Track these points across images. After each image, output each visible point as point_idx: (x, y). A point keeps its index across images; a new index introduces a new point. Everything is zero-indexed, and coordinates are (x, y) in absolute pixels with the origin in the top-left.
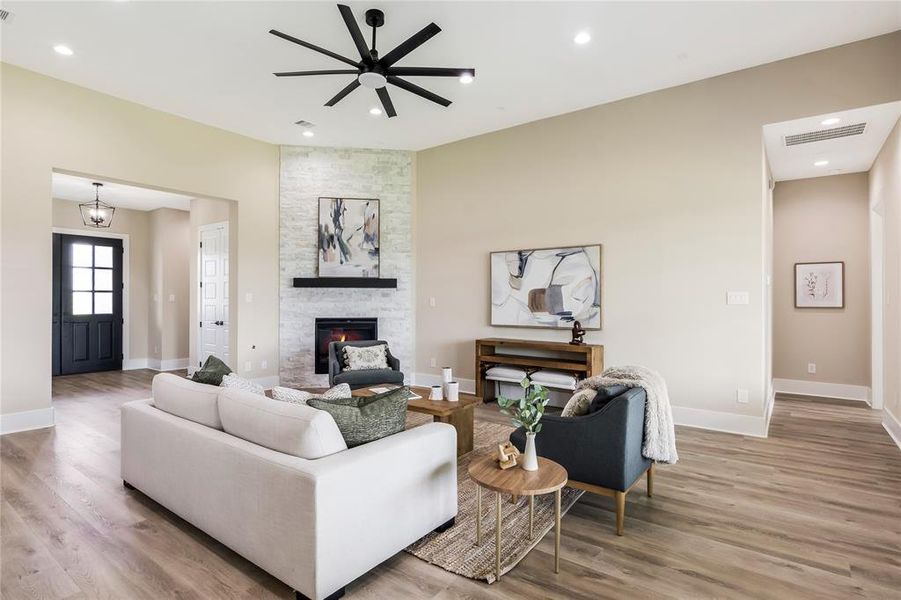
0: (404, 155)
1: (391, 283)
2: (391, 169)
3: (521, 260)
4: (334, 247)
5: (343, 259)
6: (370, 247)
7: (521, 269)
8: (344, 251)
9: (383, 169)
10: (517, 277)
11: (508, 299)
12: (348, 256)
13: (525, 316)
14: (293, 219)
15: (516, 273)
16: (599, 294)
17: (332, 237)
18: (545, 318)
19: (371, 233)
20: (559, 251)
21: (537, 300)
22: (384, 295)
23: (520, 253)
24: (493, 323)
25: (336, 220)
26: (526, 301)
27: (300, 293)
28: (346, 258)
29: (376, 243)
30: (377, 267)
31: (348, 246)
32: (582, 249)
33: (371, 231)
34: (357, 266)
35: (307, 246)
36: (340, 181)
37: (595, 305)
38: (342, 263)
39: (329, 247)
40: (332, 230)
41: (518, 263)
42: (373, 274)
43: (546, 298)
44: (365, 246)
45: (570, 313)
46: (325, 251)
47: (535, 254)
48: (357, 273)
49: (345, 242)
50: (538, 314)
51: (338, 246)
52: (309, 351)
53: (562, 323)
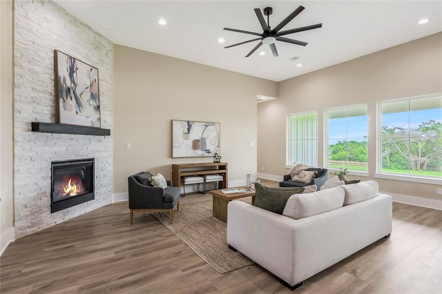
0: (108, 43)
1: (107, 132)
2: (102, 50)
3: (189, 125)
4: (71, 99)
5: (78, 110)
6: (95, 104)
7: (189, 130)
8: (79, 104)
9: (97, 47)
10: (187, 133)
11: (182, 144)
12: (81, 108)
13: (191, 153)
14: (29, 62)
15: (186, 131)
16: (219, 142)
17: (69, 89)
18: (199, 152)
19: (94, 93)
20: (205, 124)
21: (196, 145)
22: (99, 141)
23: (188, 122)
24: (174, 157)
25: (71, 76)
26: (191, 145)
27: (37, 138)
28: (80, 110)
29: (97, 101)
30: (99, 119)
31: (81, 100)
32: (213, 124)
33: (95, 91)
34: (88, 117)
35: (43, 92)
36: (71, 43)
37: (218, 146)
38: (77, 113)
39: (67, 98)
40: (69, 83)
41: (187, 127)
42: (97, 125)
43: (200, 143)
44: (91, 102)
45: (209, 150)
46: (64, 101)
47: (195, 123)
48: (88, 123)
49: (79, 96)
50: (196, 151)
51: (73, 98)
52: (46, 193)
53: (206, 155)
